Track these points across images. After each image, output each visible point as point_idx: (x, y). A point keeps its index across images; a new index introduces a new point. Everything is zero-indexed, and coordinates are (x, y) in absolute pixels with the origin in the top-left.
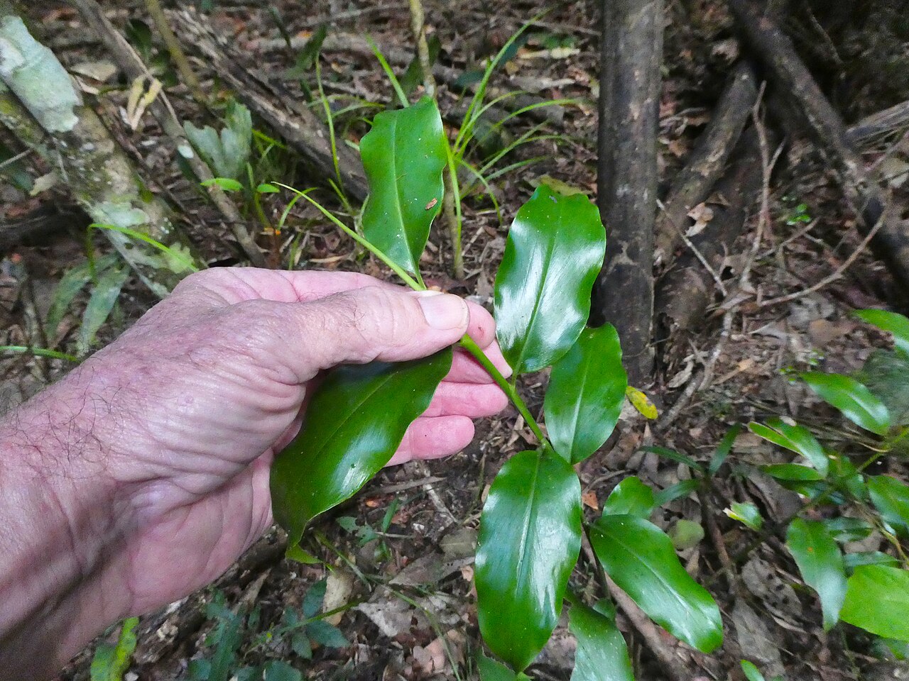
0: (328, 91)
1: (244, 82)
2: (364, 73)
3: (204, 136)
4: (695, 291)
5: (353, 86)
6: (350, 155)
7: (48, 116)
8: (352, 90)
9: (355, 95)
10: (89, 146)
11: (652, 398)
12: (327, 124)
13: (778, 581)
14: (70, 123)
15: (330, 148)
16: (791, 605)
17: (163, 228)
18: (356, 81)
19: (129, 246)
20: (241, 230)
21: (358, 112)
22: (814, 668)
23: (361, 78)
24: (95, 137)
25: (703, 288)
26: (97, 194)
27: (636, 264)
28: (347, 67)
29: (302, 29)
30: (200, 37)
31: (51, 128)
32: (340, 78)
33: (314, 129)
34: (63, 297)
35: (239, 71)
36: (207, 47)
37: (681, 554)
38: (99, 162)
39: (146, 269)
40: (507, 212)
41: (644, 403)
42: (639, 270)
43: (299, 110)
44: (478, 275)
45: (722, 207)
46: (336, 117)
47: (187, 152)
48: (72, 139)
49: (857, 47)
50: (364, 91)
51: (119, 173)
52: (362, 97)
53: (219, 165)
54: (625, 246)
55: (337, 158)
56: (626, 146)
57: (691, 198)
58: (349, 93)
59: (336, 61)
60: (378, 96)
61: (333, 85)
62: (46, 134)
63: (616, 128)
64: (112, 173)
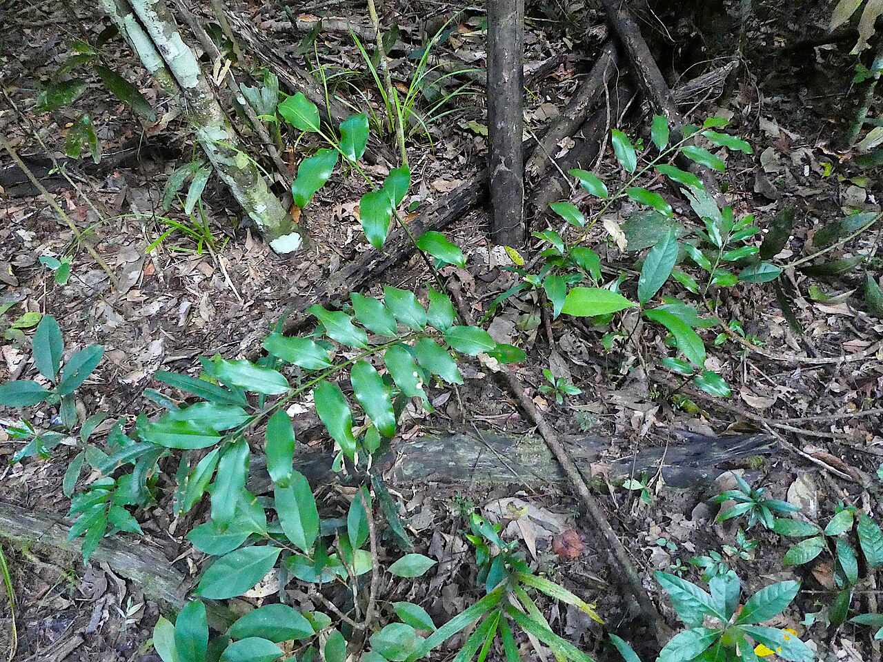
0: (322, 61)
1: (269, 57)
2: (347, 48)
3: (251, 92)
4: (554, 191)
5: (340, 58)
6: (337, 106)
7: (185, 80)
8: (339, 61)
9: (341, 64)
10: (203, 96)
11: (522, 254)
12: (323, 85)
13: (579, 344)
14: (194, 84)
15: (325, 101)
16: (583, 355)
17: (235, 142)
18: (342, 54)
19: (216, 152)
20: (273, 149)
21: (343, 77)
22: (592, 385)
23: (346, 52)
24: (206, 91)
25: (560, 189)
26: (203, 123)
27: (510, 170)
28: (336, 43)
29: (302, 12)
30: (240, 28)
31: (185, 87)
32: (331, 52)
33: (314, 88)
34: (174, 184)
35: (266, 50)
36: (245, 34)
37: (526, 333)
38: (206, 105)
39: (223, 166)
40: (443, 145)
41: (517, 256)
42: (512, 174)
43: (304, 75)
44: (420, 182)
45: (582, 140)
46: (328, 80)
47: (242, 101)
48: (195, 92)
49: (686, 30)
50: (348, 61)
51: (215, 111)
52: (347, 66)
53: (260, 108)
54: (503, 159)
55: (329, 107)
56: (501, 98)
57: (560, 133)
58: (338, 63)
59: (327, 39)
60: (358, 65)
61: (325, 57)
62: (181, 88)
63: (495, 86)
64: (212, 110)
